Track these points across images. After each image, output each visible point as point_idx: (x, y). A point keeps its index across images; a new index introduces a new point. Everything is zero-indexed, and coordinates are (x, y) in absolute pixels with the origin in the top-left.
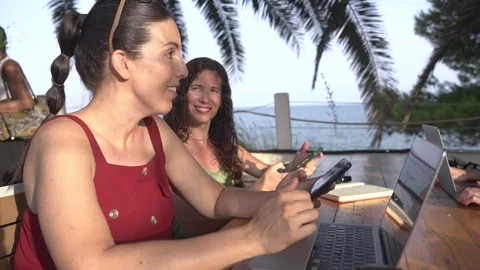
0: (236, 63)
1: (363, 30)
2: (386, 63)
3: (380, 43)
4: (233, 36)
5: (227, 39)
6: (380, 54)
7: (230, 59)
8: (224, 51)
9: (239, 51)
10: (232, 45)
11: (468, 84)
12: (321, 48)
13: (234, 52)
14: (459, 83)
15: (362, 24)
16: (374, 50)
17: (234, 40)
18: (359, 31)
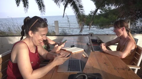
0: (43, 9)
1: (77, 3)
2: (83, 11)
3: (81, 6)
4: (42, 2)
5: (40, 3)
6: (81, 9)
7: (41, 9)
8: (39, 6)
9: (43, 6)
10: (41, 4)
11: (102, 13)
12: (66, 6)
13: (42, 7)
14: (100, 13)
15: (76, 2)
16: (80, 8)
17: (42, 3)
18: (76, 3)
